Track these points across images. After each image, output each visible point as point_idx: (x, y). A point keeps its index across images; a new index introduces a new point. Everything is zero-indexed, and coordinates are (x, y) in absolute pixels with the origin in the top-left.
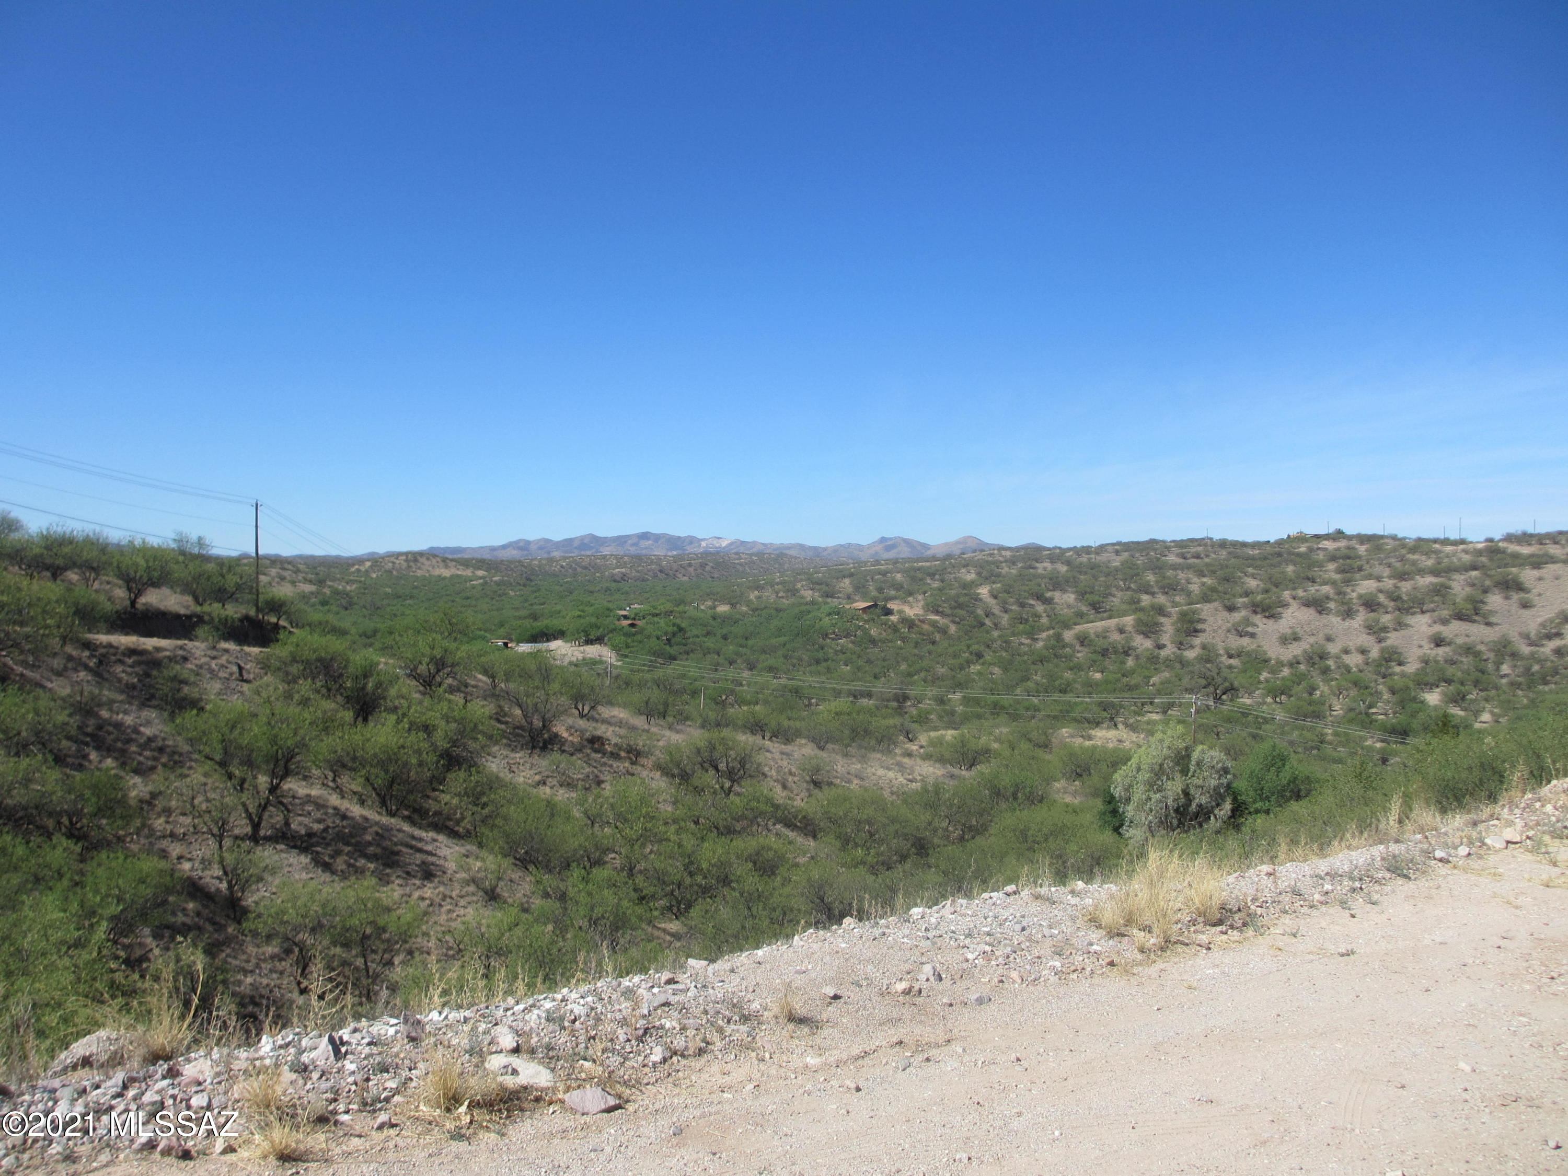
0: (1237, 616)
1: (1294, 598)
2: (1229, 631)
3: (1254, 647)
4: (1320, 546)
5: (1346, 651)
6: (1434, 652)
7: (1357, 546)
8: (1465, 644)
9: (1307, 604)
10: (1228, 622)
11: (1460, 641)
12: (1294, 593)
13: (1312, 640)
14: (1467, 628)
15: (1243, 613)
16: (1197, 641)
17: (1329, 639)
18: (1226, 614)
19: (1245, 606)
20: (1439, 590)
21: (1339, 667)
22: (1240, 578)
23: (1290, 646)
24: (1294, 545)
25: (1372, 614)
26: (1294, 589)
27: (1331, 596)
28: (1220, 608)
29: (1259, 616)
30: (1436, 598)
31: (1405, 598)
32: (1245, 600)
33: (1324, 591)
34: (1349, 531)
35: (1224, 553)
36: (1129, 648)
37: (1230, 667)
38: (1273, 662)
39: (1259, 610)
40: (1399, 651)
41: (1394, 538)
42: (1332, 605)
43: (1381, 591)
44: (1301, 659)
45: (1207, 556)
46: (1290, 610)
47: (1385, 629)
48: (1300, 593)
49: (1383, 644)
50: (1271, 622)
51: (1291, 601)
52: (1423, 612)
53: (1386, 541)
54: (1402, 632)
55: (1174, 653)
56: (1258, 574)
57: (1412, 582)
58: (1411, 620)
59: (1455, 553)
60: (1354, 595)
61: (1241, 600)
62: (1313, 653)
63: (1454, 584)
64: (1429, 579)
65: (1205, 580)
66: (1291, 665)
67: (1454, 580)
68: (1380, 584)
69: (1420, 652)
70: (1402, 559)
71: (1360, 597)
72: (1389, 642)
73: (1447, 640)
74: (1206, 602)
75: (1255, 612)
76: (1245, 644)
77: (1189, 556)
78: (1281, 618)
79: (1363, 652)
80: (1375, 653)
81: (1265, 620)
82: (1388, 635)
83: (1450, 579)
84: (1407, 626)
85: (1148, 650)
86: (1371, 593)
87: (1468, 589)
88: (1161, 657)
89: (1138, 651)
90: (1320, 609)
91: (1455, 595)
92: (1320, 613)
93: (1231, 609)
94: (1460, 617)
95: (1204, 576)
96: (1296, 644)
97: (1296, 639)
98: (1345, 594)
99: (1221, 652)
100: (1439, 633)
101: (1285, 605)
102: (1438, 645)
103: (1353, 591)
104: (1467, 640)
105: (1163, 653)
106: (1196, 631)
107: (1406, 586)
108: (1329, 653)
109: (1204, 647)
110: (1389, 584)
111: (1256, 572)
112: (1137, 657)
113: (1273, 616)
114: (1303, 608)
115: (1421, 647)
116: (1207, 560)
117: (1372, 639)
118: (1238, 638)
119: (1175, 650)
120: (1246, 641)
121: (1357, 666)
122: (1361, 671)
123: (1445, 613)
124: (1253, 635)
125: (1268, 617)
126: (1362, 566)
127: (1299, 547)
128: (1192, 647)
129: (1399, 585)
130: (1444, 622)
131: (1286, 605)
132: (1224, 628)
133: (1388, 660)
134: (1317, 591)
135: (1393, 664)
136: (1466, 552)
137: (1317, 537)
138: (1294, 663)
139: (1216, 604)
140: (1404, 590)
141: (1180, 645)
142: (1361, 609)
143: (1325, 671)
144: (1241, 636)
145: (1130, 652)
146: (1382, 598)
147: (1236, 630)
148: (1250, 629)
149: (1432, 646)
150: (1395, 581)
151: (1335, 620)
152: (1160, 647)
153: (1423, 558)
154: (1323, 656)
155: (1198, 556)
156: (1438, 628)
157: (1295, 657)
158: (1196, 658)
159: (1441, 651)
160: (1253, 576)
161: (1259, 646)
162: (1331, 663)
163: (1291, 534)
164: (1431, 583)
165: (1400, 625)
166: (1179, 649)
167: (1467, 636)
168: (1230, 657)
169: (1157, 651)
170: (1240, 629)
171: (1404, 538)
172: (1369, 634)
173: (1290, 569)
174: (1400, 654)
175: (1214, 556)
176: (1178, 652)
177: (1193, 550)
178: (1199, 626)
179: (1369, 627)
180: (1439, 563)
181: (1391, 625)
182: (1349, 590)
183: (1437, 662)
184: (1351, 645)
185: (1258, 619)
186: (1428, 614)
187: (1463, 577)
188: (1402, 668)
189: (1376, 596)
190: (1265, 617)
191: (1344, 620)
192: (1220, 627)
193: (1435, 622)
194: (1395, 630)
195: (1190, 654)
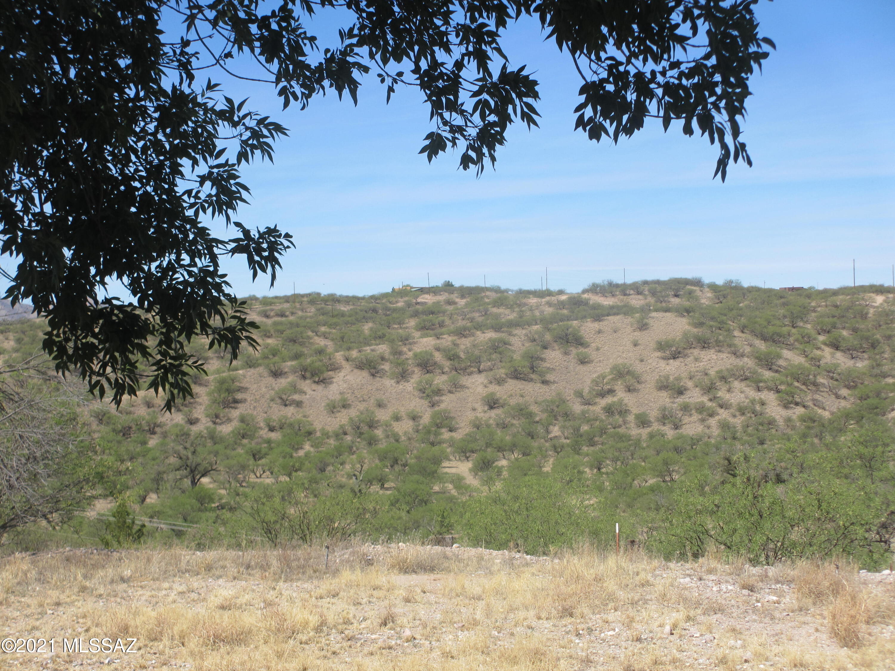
0: (283, 382)
1: (347, 360)
2: (272, 400)
3: (299, 417)
4: (419, 300)
5: (397, 418)
6: (487, 415)
7: (457, 300)
8: (518, 404)
9: (360, 366)
10: (273, 389)
11: (513, 402)
12: (347, 353)
13: (362, 406)
14: (522, 387)
15: (291, 378)
16: (235, 414)
17: (380, 405)
18: (271, 380)
19: (294, 371)
20: (498, 347)
21: (387, 437)
22: (309, 338)
23: (338, 415)
24: (393, 299)
25: (428, 375)
26: (349, 349)
27: (387, 356)
28: (266, 373)
29: (308, 381)
30: (494, 356)
31: (462, 355)
32: (293, 363)
33: (381, 351)
34: (457, 284)
35: (312, 310)
36: (156, 425)
37: (269, 442)
38: (318, 434)
39: (308, 375)
40: (452, 415)
41: (497, 290)
42: (386, 367)
43: (438, 349)
44: (348, 429)
45: (293, 313)
46: (342, 374)
47: (438, 392)
48: (354, 353)
49: (437, 408)
50: (320, 388)
51: (344, 363)
52: (480, 372)
53: (488, 293)
54: (458, 395)
55: (207, 428)
56: (330, 333)
57: (472, 338)
58: (466, 380)
59: (538, 306)
60: (411, 354)
61: (289, 363)
62: (361, 421)
63: (513, 340)
64: (491, 335)
65: (270, 341)
66: (337, 436)
67: (514, 335)
68: (438, 342)
69: (470, 416)
70: (486, 313)
71: (415, 355)
72: (443, 406)
73: (501, 401)
74: (250, 367)
75: (304, 377)
76: (289, 415)
77: (272, 314)
78: (331, 383)
79: (414, 418)
80: (426, 419)
81: (314, 386)
82: (444, 398)
83: (510, 334)
84: (463, 387)
85: (177, 425)
86: (426, 352)
87: (527, 345)
88: (192, 433)
89: (167, 428)
90: (373, 371)
91: (514, 352)
92: (373, 375)
93: (276, 374)
94: (517, 375)
95: (269, 337)
96: (344, 411)
97: (345, 406)
98: (400, 353)
99: (262, 425)
100: (493, 394)
101: (335, 368)
102: (491, 408)
103: (410, 350)
104: (521, 400)
105: (195, 429)
106: (236, 401)
107: (465, 343)
108: (378, 421)
109: (242, 420)
110: (447, 340)
111: (328, 330)
112: (165, 435)
113: (324, 382)
114: (356, 371)
115: (474, 409)
116: (291, 318)
117: (425, 403)
118: (283, 408)
119: (210, 424)
120: (290, 411)
121: (405, 433)
122: (409, 439)
123: (501, 372)
124: (299, 404)
125: (317, 383)
126: (443, 322)
127: (397, 302)
128: (229, 420)
129: (458, 342)
130: (500, 382)
131: (337, 369)
132: (268, 396)
133: (439, 426)
134: (372, 350)
135: (443, 430)
136: (549, 304)
137: (422, 290)
138: (342, 433)
139: (261, 369)
140: (463, 347)
141: (216, 418)
142: (416, 370)
143: (372, 442)
144: (286, 405)
145: (157, 429)
146: (438, 357)
147: (281, 398)
148: (296, 397)
149: (486, 408)
150: (455, 338)
151: (388, 382)
152: (192, 422)
153: (507, 312)
154: (372, 425)
155: (282, 315)
156: (494, 388)
157: (342, 427)
158: (233, 432)
159: (493, 413)
160: (325, 336)
161: (305, 416)
162: (379, 433)
163: (396, 287)
164: (490, 339)
165: (456, 387)
166: (215, 423)
167: (522, 396)
168: (272, 429)
169: (187, 427)
170: (284, 397)
171: (506, 291)
172: (422, 398)
173: (367, 328)
174: (453, 418)
175: (300, 313)
176: (212, 426)
177: (278, 307)
178: (239, 396)
179: (422, 391)
180: (521, 317)
181: (445, 387)
182: (405, 349)
183: (488, 426)
184: (403, 411)
185: (306, 385)
186: (483, 375)
187: (524, 332)
188: (453, 434)
189: (431, 355)
190: (315, 382)
191: (398, 382)
192: (263, 396)
193: (491, 382)
194: (450, 392)
195: (226, 429)
